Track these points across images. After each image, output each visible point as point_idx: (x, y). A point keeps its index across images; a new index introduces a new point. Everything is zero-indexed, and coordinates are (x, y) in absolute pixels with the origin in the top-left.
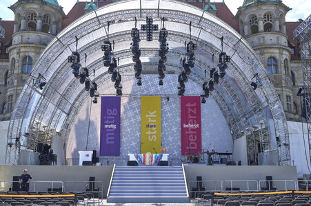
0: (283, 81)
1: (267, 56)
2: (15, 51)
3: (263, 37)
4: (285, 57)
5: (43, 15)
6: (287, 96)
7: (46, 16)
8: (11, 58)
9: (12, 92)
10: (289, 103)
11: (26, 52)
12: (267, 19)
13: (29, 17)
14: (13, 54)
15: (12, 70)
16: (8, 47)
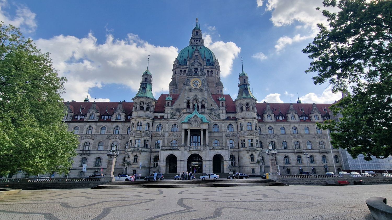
0: (254, 133)
1: (247, 122)
2: (134, 120)
3: (245, 113)
4: (255, 122)
5: (147, 103)
6: (256, 140)
7: (149, 103)
8: (131, 123)
9: (132, 139)
10: (257, 143)
11: (139, 120)
12: (247, 105)
13: (141, 104)
14: (133, 121)
15: (132, 128)
16: (129, 116)
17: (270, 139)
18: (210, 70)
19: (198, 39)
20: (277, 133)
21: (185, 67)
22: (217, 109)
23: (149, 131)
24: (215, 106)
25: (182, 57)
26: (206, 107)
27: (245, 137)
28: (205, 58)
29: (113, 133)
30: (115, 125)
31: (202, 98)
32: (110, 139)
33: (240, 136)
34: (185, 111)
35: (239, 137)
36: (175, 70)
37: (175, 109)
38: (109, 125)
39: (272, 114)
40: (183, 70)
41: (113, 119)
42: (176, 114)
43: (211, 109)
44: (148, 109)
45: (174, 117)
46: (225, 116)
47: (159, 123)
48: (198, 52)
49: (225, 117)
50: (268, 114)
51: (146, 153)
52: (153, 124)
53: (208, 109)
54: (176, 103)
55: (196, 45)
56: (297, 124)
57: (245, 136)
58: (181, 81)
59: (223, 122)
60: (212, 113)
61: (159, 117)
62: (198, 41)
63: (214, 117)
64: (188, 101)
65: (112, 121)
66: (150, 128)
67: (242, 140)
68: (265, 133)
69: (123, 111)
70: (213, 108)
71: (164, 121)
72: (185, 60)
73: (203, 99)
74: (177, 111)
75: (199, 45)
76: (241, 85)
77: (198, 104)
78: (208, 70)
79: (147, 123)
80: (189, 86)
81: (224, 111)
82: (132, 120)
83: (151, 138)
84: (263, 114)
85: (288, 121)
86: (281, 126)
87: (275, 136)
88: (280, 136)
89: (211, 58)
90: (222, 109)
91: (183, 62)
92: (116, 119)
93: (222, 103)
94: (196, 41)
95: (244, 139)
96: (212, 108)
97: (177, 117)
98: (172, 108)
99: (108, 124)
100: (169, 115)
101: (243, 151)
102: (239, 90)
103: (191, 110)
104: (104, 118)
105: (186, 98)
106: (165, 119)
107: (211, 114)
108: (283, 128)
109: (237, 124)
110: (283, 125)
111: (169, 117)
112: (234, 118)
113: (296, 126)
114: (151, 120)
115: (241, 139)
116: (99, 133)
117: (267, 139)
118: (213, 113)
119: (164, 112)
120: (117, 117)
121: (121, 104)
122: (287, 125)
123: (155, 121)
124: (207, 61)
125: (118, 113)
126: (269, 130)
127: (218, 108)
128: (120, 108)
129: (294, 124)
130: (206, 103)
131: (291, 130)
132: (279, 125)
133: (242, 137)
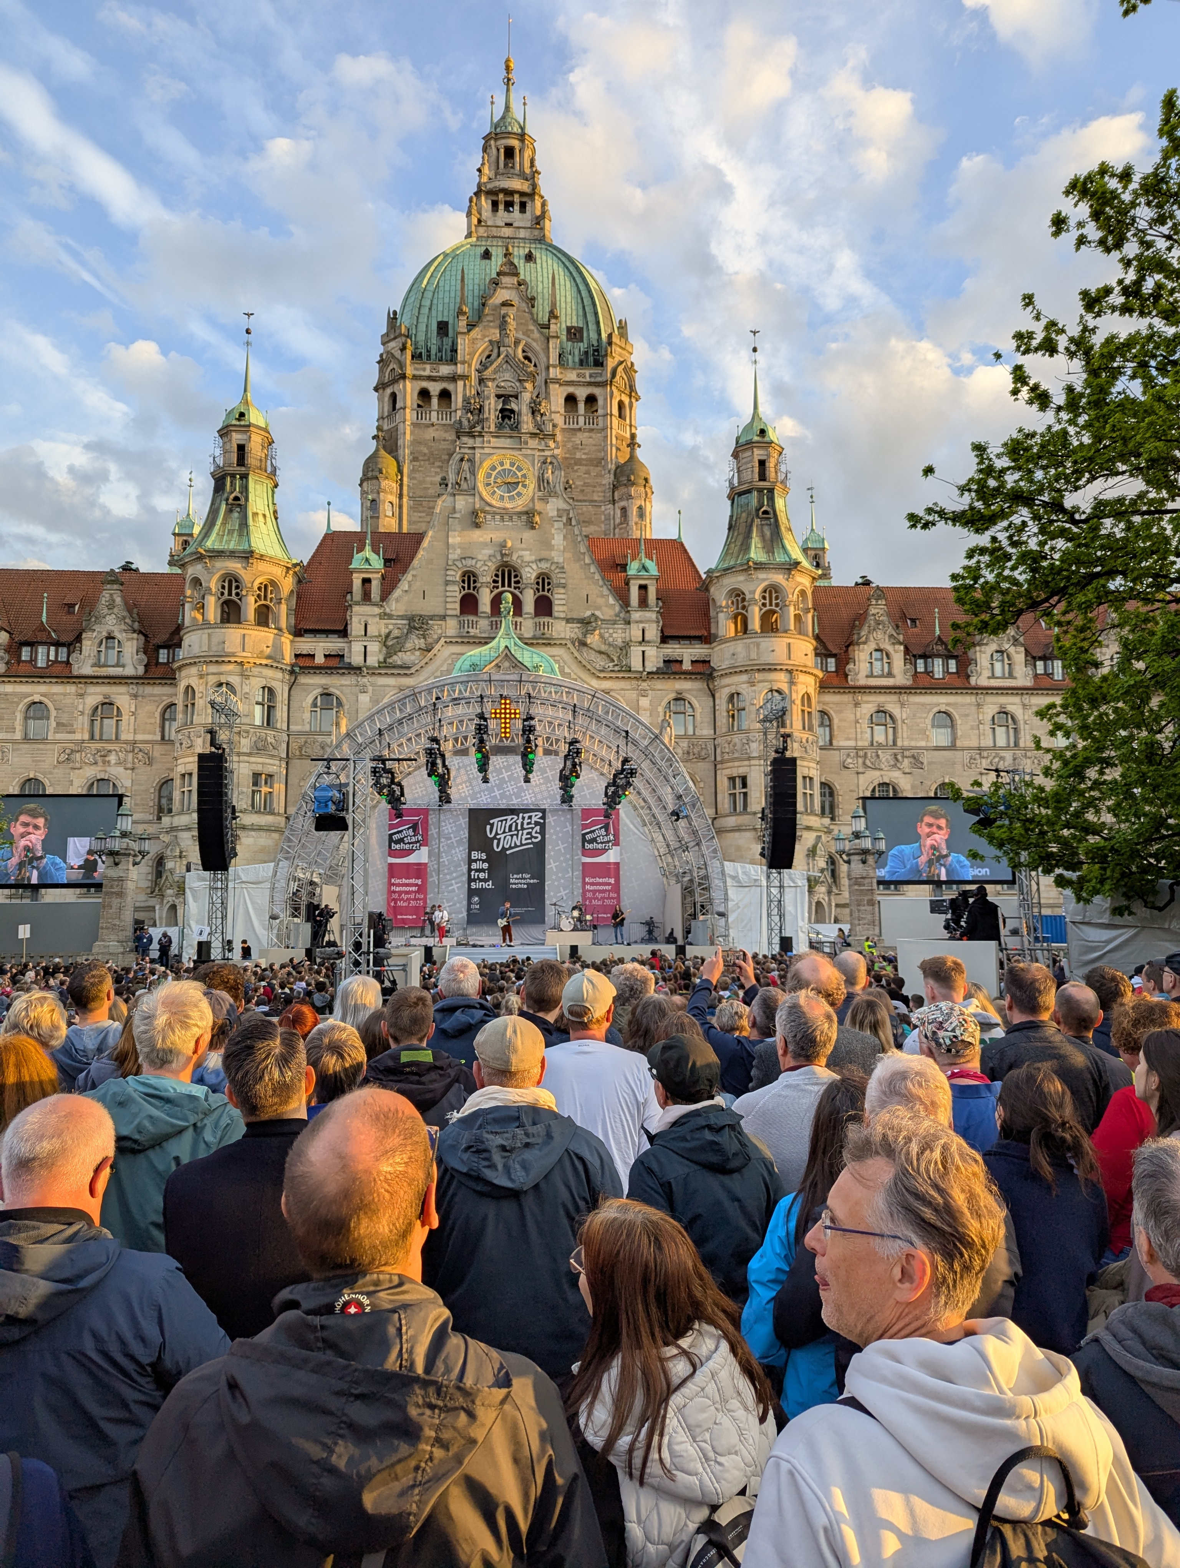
1: (764, 686)
2: (193, 670)
3: (757, 645)
4: (803, 690)
6: (804, 777)
7: (265, 586)
8: (181, 686)
9: (189, 768)
10: (808, 791)
11: (221, 674)
12: (767, 601)
13: (223, 587)
14: (188, 677)
15: (185, 712)
16: (163, 647)
17: (877, 773)
18: (581, 393)
19: (517, 198)
20: (913, 744)
21: (445, 370)
22: (615, 623)
23: (275, 728)
24: (608, 606)
25: (425, 311)
26: (557, 609)
27: (746, 763)
28: (553, 321)
29: (86, 736)
30: (95, 695)
31: (540, 560)
32: (78, 765)
33: (726, 757)
34: (451, 627)
35: (722, 762)
36: (389, 391)
37: (402, 617)
38: (65, 695)
39: (897, 647)
40: (435, 388)
41: (84, 665)
42: (409, 645)
43: (586, 623)
44: (263, 617)
45: (397, 659)
46: (655, 657)
47: (319, 690)
48: (515, 280)
49: (654, 659)
50: (872, 646)
51: (263, 834)
52: (292, 692)
53: (568, 621)
54: (406, 588)
55: (507, 232)
56: (1017, 699)
57: (749, 758)
58: (426, 451)
59: (644, 685)
60: (589, 641)
61: (320, 660)
62: (517, 207)
63: (601, 662)
64: (470, 578)
65: (75, 672)
66: (280, 714)
67: (732, 779)
68: (852, 743)
69: (128, 620)
70: (598, 613)
71: (347, 680)
72: (443, 328)
73: (544, 566)
74: (412, 628)
75: (522, 234)
76: (740, 494)
77: (517, 592)
78: (571, 389)
79: (263, 688)
80: (473, 491)
81: (653, 633)
82: (184, 673)
83: (284, 765)
84: (851, 648)
85: (973, 681)
86: (936, 710)
87: (899, 757)
88: (926, 758)
89: (591, 318)
90: (641, 622)
91: (434, 340)
92: (97, 664)
93: (643, 588)
94: (501, 207)
95: (742, 771)
96: (588, 613)
97: (413, 658)
98: (388, 611)
99: (57, 689)
100: (374, 647)
101: (738, 829)
102: (731, 517)
103: (484, 623)
104: (33, 660)
105: (456, 557)
106: (356, 670)
107: (583, 644)
108: (946, 718)
109: (713, 696)
110: (948, 704)
111: (372, 661)
112: (700, 668)
113: (1010, 708)
114: (279, 675)
115: (728, 772)
116: (18, 735)
117: (858, 773)
118: (593, 639)
119: (343, 633)
120: (103, 655)
121: (115, 587)
122: (963, 705)
123: (303, 680)
124: (568, 340)
125: (105, 634)
126: (876, 728)
127: (617, 615)
128: (111, 606)
129: (1003, 699)
130: (559, 585)
131: (987, 728)
132: (923, 705)
133: (736, 764)
